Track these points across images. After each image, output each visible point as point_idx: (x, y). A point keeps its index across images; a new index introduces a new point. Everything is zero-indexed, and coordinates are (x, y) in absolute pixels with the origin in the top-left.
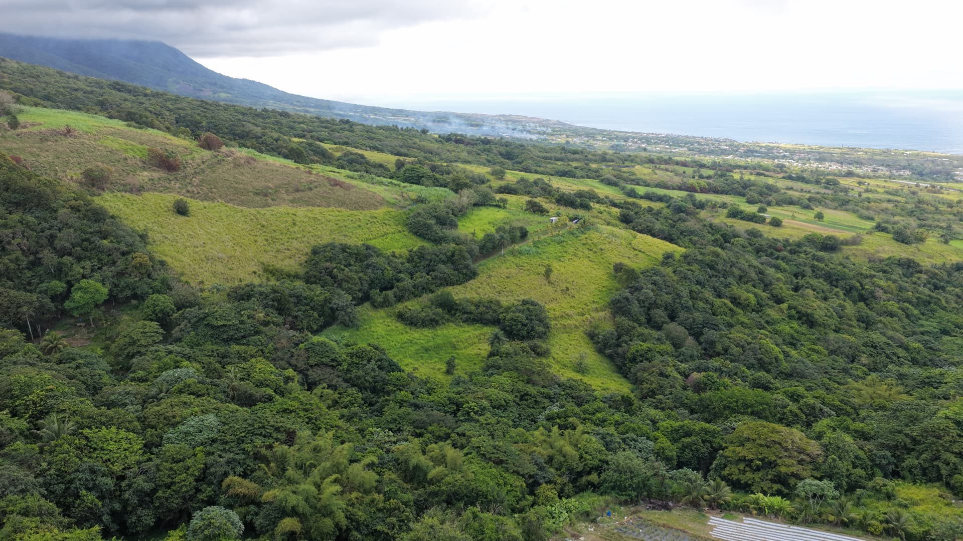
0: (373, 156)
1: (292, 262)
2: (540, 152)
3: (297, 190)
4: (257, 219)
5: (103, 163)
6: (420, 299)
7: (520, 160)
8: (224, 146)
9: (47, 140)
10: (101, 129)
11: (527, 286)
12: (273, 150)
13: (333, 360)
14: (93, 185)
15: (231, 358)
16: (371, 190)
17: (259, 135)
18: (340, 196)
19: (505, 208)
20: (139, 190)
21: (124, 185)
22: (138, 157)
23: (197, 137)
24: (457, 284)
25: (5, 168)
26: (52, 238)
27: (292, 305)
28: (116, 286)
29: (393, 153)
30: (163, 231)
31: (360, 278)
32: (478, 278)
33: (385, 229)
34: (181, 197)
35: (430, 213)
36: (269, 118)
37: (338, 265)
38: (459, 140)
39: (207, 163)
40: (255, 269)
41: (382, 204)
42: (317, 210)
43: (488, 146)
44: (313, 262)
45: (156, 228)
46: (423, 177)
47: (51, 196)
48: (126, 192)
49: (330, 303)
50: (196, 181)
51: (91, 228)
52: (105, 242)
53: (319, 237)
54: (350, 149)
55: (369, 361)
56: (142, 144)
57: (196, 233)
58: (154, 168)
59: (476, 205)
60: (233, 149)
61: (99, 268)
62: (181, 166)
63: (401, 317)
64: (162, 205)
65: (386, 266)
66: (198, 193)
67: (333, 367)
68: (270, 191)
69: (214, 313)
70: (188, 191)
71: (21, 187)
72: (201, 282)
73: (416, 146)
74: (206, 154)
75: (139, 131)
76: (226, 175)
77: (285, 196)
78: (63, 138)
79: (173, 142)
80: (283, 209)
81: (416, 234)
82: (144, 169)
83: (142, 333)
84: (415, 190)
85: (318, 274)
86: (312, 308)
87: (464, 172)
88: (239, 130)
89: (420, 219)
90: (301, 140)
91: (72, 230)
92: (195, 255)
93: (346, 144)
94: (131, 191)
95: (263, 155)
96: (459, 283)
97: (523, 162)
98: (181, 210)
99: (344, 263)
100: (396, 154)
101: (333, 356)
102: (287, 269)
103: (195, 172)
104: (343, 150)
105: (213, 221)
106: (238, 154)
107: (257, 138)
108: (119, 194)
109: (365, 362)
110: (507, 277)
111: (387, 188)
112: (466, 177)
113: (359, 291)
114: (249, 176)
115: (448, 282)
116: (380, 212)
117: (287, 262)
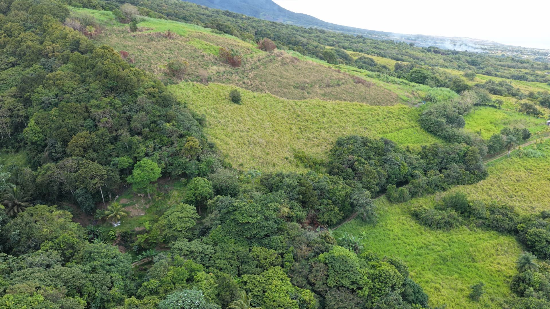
0: (379, 60)
1: (319, 150)
2: (496, 61)
3: (328, 86)
4: (294, 109)
5: (186, 58)
6: (432, 196)
7: (482, 66)
8: (276, 49)
9: (152, 40)
10: (192, 33)
11: (539, 192)
12: (313, 53)
13: (353, 283)
14: (174, 75)
15: (250, 266)
16: (387, 87)
17: (305, 43)
18: (362, 92)
19: (500, 108)
20: (208, 80)
21: (198, 76)
22: (212, 55)
23: (258, 41)
24: (468, 184)
25: (109, 60)
26: (129, 119)
27: (315, 199)
28: (171, 164)
29: (392, 58)
30: (218, 116)
31: (378, 172)
32: (488, 179)
33: (400, 124)
34: (238, 88)
35: (441, 112)
36: (312, 33)
37: (360, 158)
38: (437, 51)
39: (262, 61)
40: (287, 155)
41: (396, 101)
42: (343, 103)
43: (457, 56)
44: (337, 153)
45: (213, 113)
46: (427, 78)
47: (136, 84)
48: (197, 81)
49: (351, 198)
50: (251, 75)
51: (160, 112)
52: (168, 125)
53: (343, 128)
54: (363, 54)
55: (393, 288)
56: (217, 45)
57: (244, 119)
58: (222, 64)
59: (476, 105)
60: (282, 51)
61: (160, 148)
62: (242, 63)
63: (415, 216)
64: (221, 94)
65: (403, 162)
66: (251, 85)
67: (353, 291)
68: (307, 85)
69: (241, 207)
70: (244, 83)
71: (115, 75)
72: (242, 165)
73: (407, 54)
74: (263, 54)
75: (219, 36)
76: (275, 71)
77: (318, 91)
78: (164, 39)
79: (240, 44)
80: (315, 101)
81: (427, 130)
82: (215, 64)
83: (178, 218)
84: (423, 90)
85: (341, 165)
86: (334, 203)
87: (445, 74)
88: (293, 40)
89: (432, 117)
90: (332, 48)
91: (144, 113)
92: (240, 139)
93: (361, 51)
94: (201, 81)
95: (305, 57)
96: (470, 182)
97: (484, 68)
98: (235, 99)
99: (364, 156)
100: (395, 59)
101: (354, 278)
102: (314, 156)
103: (252, 68)
104: (359, 55)
105: (259, 109)
106: (286, 55)
107: (303, 45)
108: (191, 84)
109: (388, 290)
110: (518, 181)
111: (400, 86)
112: (447, 77)
113: (376, 185)
114: (292, 72)
115: (459, 182)
116: (396, 108)
117: (315, 150)
